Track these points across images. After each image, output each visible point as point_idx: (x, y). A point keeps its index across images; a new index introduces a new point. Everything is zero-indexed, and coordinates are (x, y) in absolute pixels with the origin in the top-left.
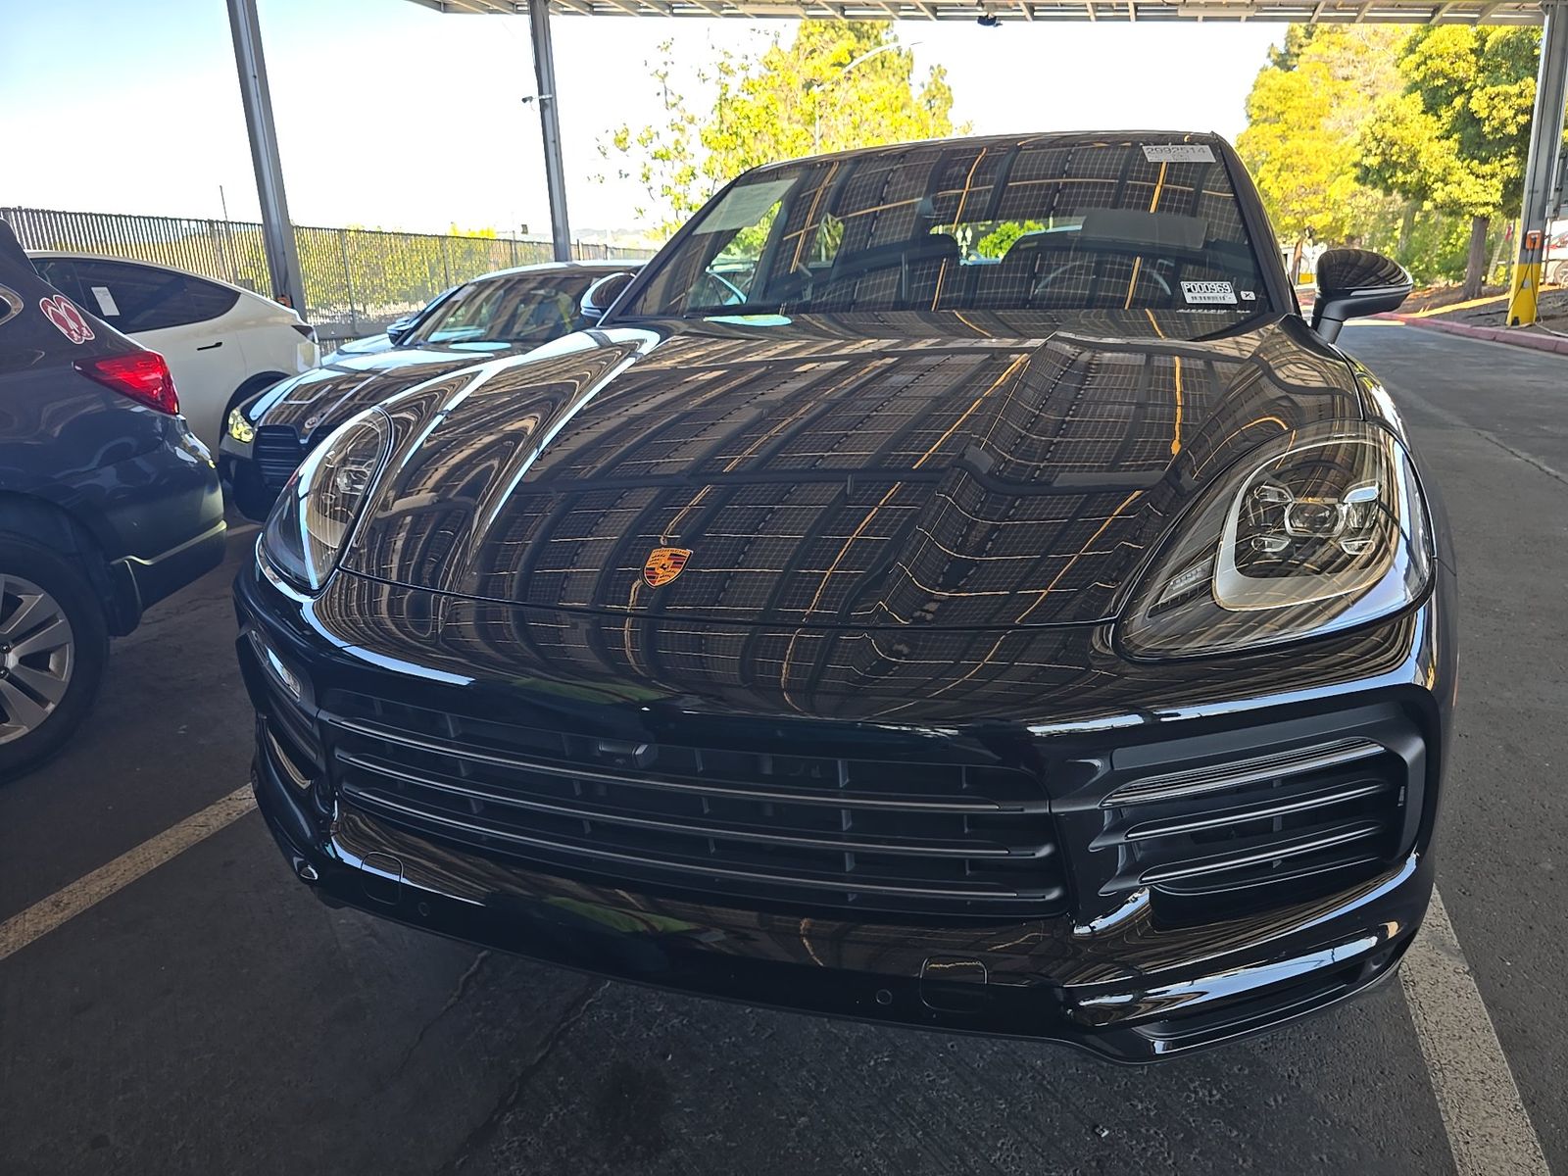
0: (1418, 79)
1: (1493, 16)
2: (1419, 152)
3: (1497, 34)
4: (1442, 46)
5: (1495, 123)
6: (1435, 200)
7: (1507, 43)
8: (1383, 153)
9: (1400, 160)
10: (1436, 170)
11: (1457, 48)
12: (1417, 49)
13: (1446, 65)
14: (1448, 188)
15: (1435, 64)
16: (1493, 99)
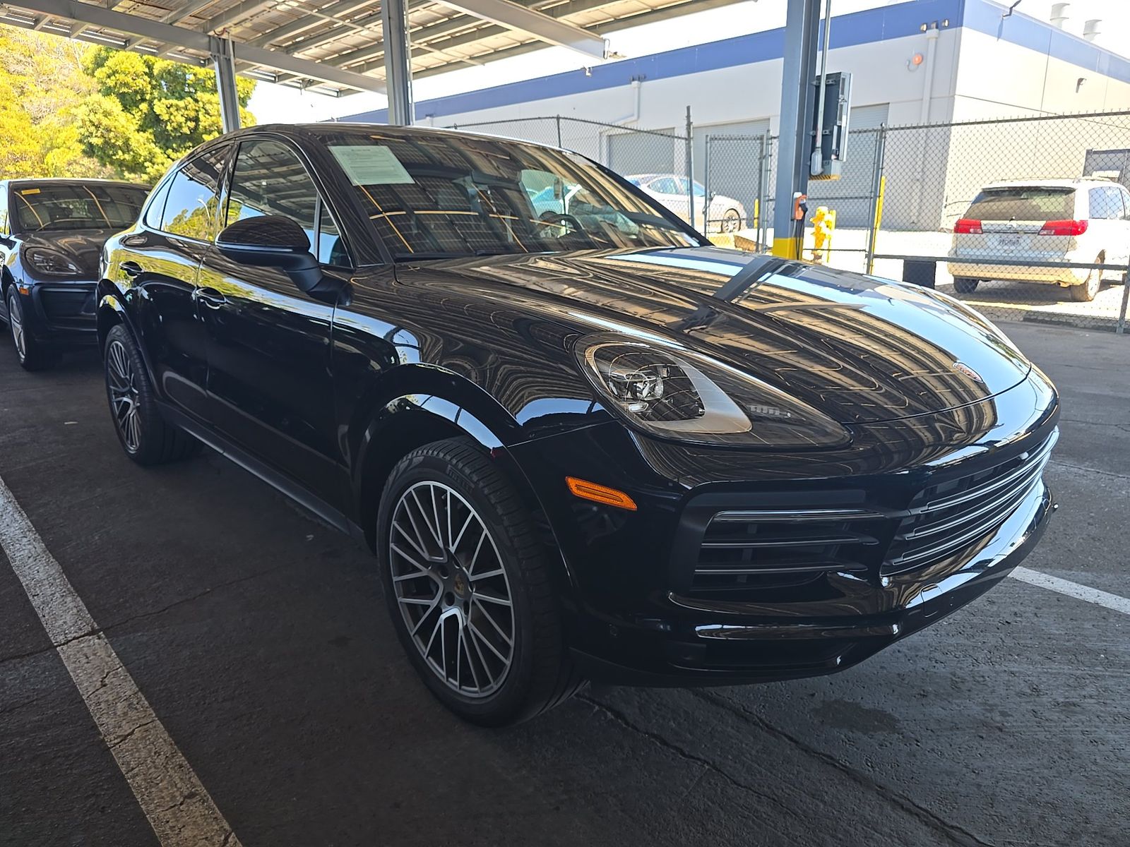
0: (112, 85)
1: (168, 54)
2: (129, 138)
3: (160, 65)
4: (123, 66)
5: (174, 124)
6: (149, 174)
7: (169, 72)
8: (102, 136)
9: (117, 143)
10: (144, 153)
11: (135, 70)
12: (105, 64)
13: (129, 79)
14: (156, 167)
15: (121, 77)
16: (169, 108)
